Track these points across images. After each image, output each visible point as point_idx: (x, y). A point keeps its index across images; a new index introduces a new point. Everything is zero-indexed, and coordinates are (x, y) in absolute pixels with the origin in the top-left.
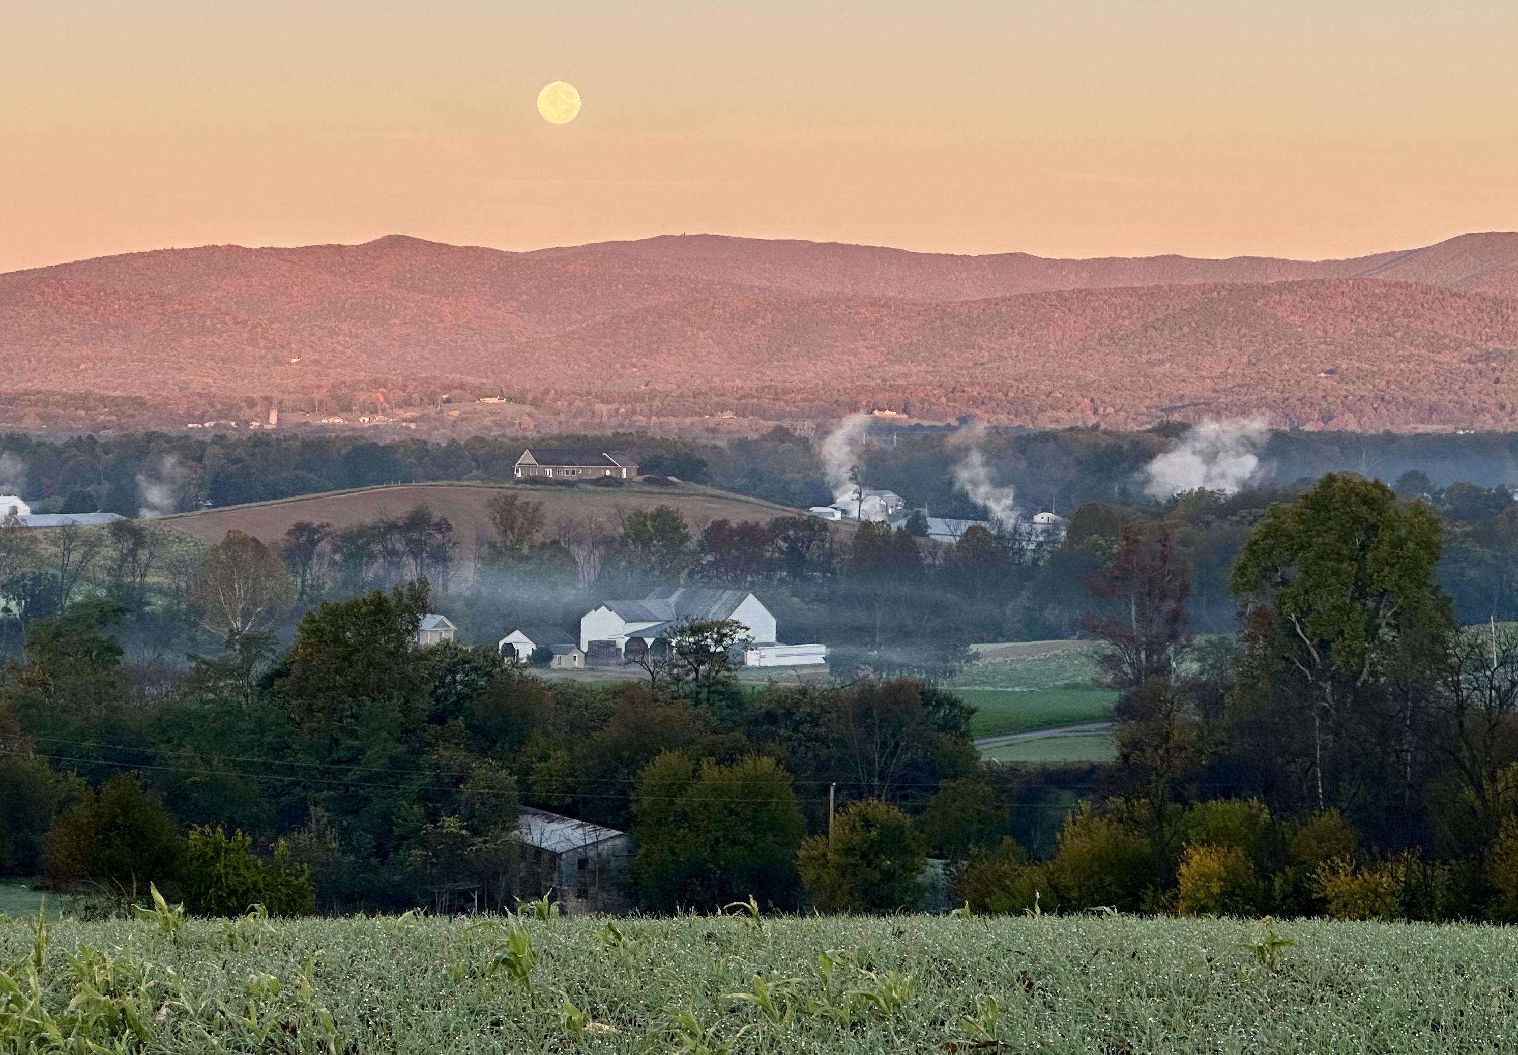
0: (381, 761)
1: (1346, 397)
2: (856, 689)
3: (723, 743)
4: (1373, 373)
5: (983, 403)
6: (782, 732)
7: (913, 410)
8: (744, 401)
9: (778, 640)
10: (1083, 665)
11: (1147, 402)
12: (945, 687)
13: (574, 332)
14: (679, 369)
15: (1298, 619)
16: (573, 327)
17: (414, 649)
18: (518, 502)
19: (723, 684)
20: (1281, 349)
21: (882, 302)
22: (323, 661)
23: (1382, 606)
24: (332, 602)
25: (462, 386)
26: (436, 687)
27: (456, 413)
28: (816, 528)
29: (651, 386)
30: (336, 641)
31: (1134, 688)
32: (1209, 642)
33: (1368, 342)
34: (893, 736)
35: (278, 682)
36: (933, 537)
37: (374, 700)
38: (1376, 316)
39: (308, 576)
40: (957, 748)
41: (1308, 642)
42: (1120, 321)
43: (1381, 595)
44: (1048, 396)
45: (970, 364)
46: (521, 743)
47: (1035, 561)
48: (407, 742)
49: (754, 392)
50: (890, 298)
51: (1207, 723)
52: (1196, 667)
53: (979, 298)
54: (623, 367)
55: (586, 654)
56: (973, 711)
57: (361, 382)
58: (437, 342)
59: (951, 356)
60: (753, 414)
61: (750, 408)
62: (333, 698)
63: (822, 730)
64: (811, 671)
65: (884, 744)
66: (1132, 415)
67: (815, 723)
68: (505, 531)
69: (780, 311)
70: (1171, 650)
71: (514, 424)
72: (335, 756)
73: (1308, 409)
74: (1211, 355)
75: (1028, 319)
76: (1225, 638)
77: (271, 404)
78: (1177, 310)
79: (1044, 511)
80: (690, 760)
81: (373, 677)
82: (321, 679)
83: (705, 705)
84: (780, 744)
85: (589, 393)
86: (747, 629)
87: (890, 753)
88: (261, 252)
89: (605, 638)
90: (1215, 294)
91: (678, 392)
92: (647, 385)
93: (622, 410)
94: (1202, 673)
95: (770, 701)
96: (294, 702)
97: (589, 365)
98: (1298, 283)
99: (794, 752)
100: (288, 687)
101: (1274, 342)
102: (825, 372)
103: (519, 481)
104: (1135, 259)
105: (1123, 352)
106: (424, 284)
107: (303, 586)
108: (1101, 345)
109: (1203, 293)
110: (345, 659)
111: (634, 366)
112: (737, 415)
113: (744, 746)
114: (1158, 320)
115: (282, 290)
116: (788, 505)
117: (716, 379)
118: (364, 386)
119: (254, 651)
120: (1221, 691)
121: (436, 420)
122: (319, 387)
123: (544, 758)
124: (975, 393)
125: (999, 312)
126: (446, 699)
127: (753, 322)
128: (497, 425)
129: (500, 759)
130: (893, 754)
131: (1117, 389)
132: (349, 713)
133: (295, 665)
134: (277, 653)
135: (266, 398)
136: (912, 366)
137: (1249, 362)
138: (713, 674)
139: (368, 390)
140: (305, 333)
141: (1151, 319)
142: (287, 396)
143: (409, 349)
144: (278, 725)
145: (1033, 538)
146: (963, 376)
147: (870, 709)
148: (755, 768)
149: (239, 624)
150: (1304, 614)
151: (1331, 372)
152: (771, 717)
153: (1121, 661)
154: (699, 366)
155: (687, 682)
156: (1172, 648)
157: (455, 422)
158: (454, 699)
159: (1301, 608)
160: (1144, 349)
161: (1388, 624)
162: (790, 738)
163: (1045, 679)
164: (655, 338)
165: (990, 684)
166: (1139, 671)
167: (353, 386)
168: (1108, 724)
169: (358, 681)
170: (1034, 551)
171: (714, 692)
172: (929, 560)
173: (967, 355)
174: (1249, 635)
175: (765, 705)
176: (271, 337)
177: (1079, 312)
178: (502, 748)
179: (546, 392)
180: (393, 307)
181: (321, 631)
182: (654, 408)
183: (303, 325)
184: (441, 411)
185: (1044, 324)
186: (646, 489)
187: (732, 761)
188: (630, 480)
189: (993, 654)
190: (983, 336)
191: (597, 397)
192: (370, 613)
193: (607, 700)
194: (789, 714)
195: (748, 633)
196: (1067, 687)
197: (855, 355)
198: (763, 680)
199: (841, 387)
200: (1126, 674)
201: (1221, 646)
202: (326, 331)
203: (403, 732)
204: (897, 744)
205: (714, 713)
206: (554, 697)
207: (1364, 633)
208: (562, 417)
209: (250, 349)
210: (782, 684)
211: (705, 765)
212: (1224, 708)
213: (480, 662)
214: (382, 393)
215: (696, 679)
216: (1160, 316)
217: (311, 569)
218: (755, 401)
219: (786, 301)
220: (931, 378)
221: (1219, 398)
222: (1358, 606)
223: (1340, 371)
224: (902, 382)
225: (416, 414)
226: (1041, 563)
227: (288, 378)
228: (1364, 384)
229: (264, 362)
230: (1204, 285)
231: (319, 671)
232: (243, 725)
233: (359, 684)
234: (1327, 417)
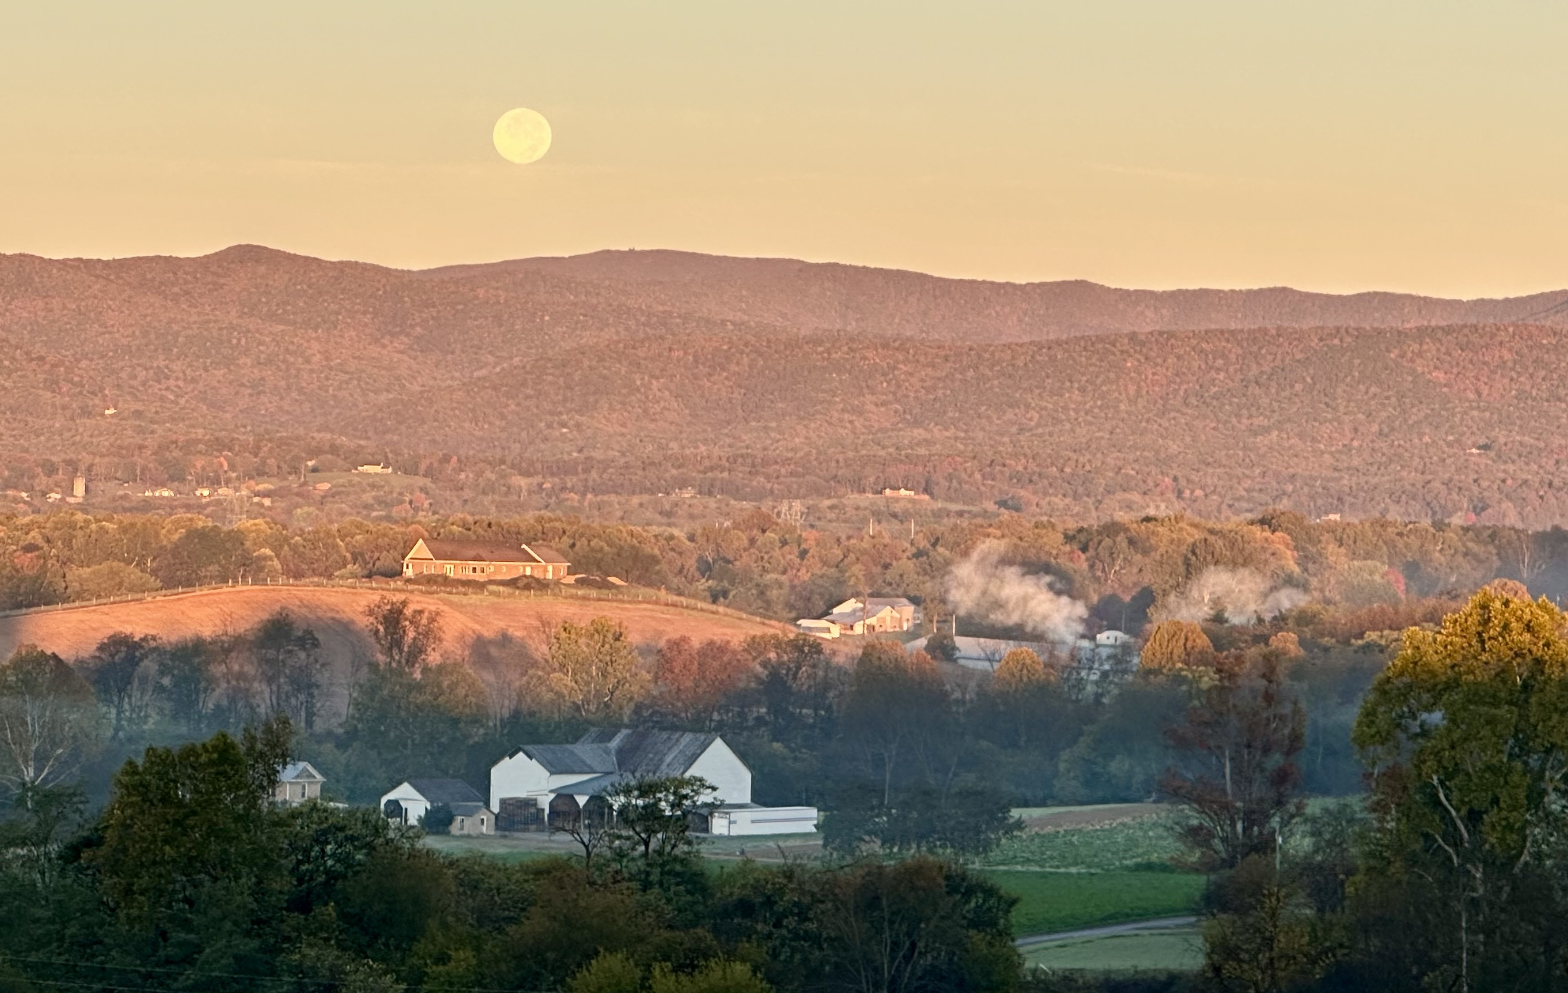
0: (224, 961)
1: (1504, 481)
2: (861, 872)
3: (681, 944)
4: (1540, 450)
5: (1031, 481)
6: (759, 927)
7: (936, 491)
8: (709, 474)
9: (753, 800)
10: (1161, 838)
11: (1248, 483)
12: (977, 866)
13: (484, 378)
14: (624, 430)
15: (1441, 782)
16: (483, 372)
17: (270, 812)
18: (408, 612)
19: (683, 862)
20: (1422, 414)
21: (897, 344)
22: (148, 827)
23: (1549, 765)
24: (160, 745)
25: (334, 449)
26: (299, 863)
27: (326, 486)
28: (806, 649)
29: (586, 453)
30: (166, 799)
31: (1227, 872)
32: (1326, 810)
33: (1533, 408)
34: (909, 934)
35: (86, 854)
36: (962, 662)
37: (215, 879)
38: (1543, 373)
39: (126, 706)
40: (993, 951)
41: (1454, 813)
42: (1213, 374)
43: (1548, 751)
44: (1117, 473)
45: (1014, 429)
46: (414, 939)
47: (1098, 697)
48: (259, 936)
49: (724, 462)
50: (910, 339)
51: (1322, 920)
52: (1307, 843)
53: (1026, 339)
54: (549, 426)
55: (497, 817)
56: (1013, 902)
57: (199, 441)
58: (301, 390)
59: (989, 418)
60: (722, 491)
61: (718, 484)
62: (160, 876)
63: (812, 926)
64: (798, 842)
65: (896, 945)
66: (1228, 501)
67: (803, 917)
68: (390, 649)
69: (761, 355)
70: (1275, 822)
71: (401, 502)
72: (161, 953)
73: (1455, 496)
74: (1330, 421)
75: (1091, 369)
76: (1346, 806)
77: (76, 470)
78: (1287, 361)
79: (1110, 628)
80: (637, 965)
81: (214, 847)
82: (144, 851)
83: (656, 890)
84: (759, 946)
85: (502, 462)
86: (714, 789)
87: (904, 957)
88: (64, 263)
89: (522, 795)
90: (1336, 341)
91: (622, 461)
92: (580, 451)
93: (547, 485)
94: (1316, 851)
95: (744, 886)
96: (107, 882)
97: (503, 423)
98: (1442, 328)
99: (775, 955)
100: (101, 860)
101: (1413, 406)
102: (819, 437)
103: (409, 581)
104: (1233, 291)
105: (1216, 416)
106: (285, 311)
107: (119, 719)
108: (1187, 405)
109: (1321, 339)
110: (178, 823)
111: (564, 425)
112: (700, 493)
113: (710, 948)
114: (1262, 372)
115: (92, 315)
116: (770, 618)
117: (674, 445)
118: (201, 447)
119: (54, 813)
120: (1342, 877)
121: (298, 494)
122: (141, 447)
123: (443, 959)
124: (1020, 468)
125: (1053, 359)
126: (311, 879)
127: (723, 369)
128: (380, 503)
129: (383, 960)
130: (908, 958)
131: (1208, 464)
132: (181, 896)
133: (109, 831)
134: (87, 815)
135: (69, 462)
136: (936, 430)
137: (1381, 433)
138: (668, 848)
139: (206, 454)
140: (123, 375)
141: (1254, 370)
142: (97, 460)
143: (263, 398)
144: (85, 912)
145: (1096, 665)
146: (1004, 444)
147: (877, 898)
148: (724, 978)
149: (32, 774)
150: (1450, 776)
151: (1486, 447)
152: (745, 907)
153: (1211, 835)
154: (652, 426)
155: (633, 859)
156: (1277, 819)
157: (323, 497)
158: (322, 878)
159: (1445, 768)
160: (1245, 412)
161: (1556, 789)
162: (769, 936)
163: (1109, 855)
164: (593, 388)
165: (1036, 862)
166: (1235, 847)
167: (189, 447)
168: (1193, 919)
169: (194, 853)
170: (1096, 683)
171: (669, 873)
172: (957, 695)
173: (1010, 415)
174: (1378, 803)
175: (736, 891)
176: (76, 379)
177: (1159, 360)
178: (386, 945)
179: (446, 459)
180: (243, 341)
181: (146, 786)
182: (590, 483)
183: (121, 364)
184: (305, 484)
185: (1112, 376)
186: (580, 593)
187: (694, 967)
188: (557, 583)
189: (1042, 822)
190: (1032, 391)
191: (513, 466)
192: (212, 763)
193: (526, 881)
194: (769, 902)
195: (715, 794)
196: (1138, 867)
197: (861, 414)
198: (732, 854)
199: (841, 458)
200: (1216, 852)
201: (1341, 815)
202: (151, 372)
203: (253, 923)
204: (913, 945)
205: (669, 901)
206: (456, 877)
207: (1525, 802)
208: (467, 494)
209: (49, 394)
210: (761, 861)
211: (657, 972)
212: (1344, 897)
213: (358, 829)
214: (226, 457)
215: (645, 854)
216: (1266, 368)
217: (130, 697)
218: (725, 474)
219: (769, 341)
220: (961, 447)
221: (1342, 478)
222: (1518, 765)
223: (1496, 446)
224: (922, 451)
225: (271, 487)
226: (1105, 700)
227: (101, 434)
228: (1527, 464)
229: (68, 413)
230: (1322, 328)
231: (143, 839)
232: (39, 913)
233: (196, 857)
234: (1479, 508)
